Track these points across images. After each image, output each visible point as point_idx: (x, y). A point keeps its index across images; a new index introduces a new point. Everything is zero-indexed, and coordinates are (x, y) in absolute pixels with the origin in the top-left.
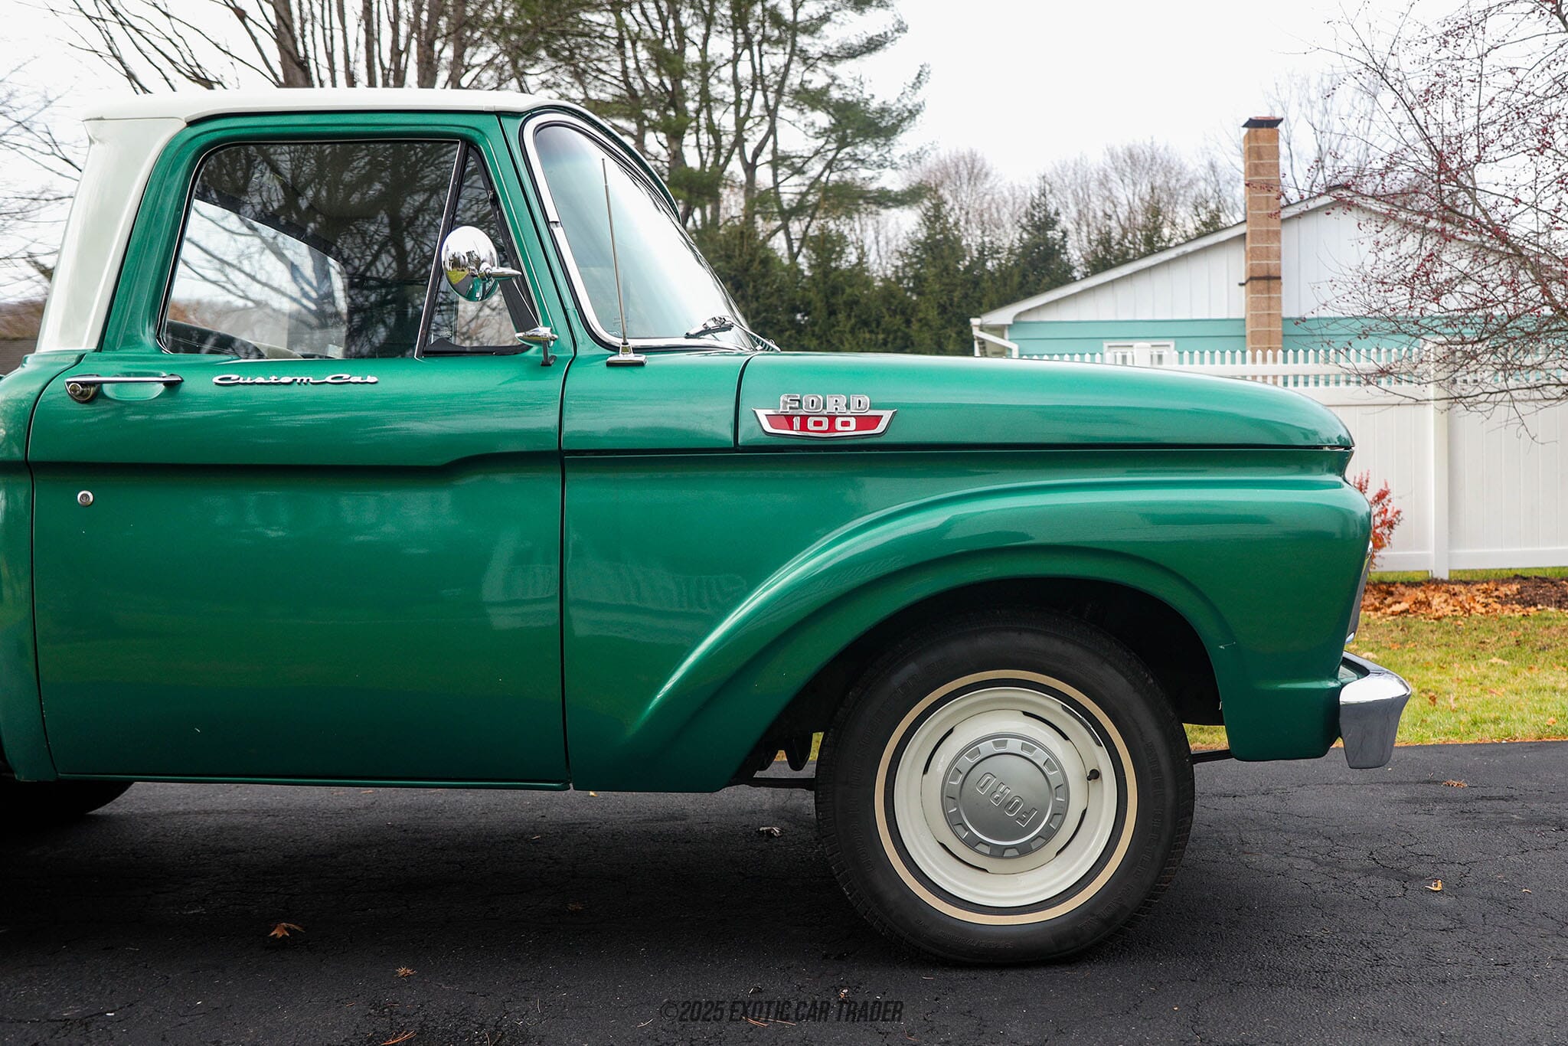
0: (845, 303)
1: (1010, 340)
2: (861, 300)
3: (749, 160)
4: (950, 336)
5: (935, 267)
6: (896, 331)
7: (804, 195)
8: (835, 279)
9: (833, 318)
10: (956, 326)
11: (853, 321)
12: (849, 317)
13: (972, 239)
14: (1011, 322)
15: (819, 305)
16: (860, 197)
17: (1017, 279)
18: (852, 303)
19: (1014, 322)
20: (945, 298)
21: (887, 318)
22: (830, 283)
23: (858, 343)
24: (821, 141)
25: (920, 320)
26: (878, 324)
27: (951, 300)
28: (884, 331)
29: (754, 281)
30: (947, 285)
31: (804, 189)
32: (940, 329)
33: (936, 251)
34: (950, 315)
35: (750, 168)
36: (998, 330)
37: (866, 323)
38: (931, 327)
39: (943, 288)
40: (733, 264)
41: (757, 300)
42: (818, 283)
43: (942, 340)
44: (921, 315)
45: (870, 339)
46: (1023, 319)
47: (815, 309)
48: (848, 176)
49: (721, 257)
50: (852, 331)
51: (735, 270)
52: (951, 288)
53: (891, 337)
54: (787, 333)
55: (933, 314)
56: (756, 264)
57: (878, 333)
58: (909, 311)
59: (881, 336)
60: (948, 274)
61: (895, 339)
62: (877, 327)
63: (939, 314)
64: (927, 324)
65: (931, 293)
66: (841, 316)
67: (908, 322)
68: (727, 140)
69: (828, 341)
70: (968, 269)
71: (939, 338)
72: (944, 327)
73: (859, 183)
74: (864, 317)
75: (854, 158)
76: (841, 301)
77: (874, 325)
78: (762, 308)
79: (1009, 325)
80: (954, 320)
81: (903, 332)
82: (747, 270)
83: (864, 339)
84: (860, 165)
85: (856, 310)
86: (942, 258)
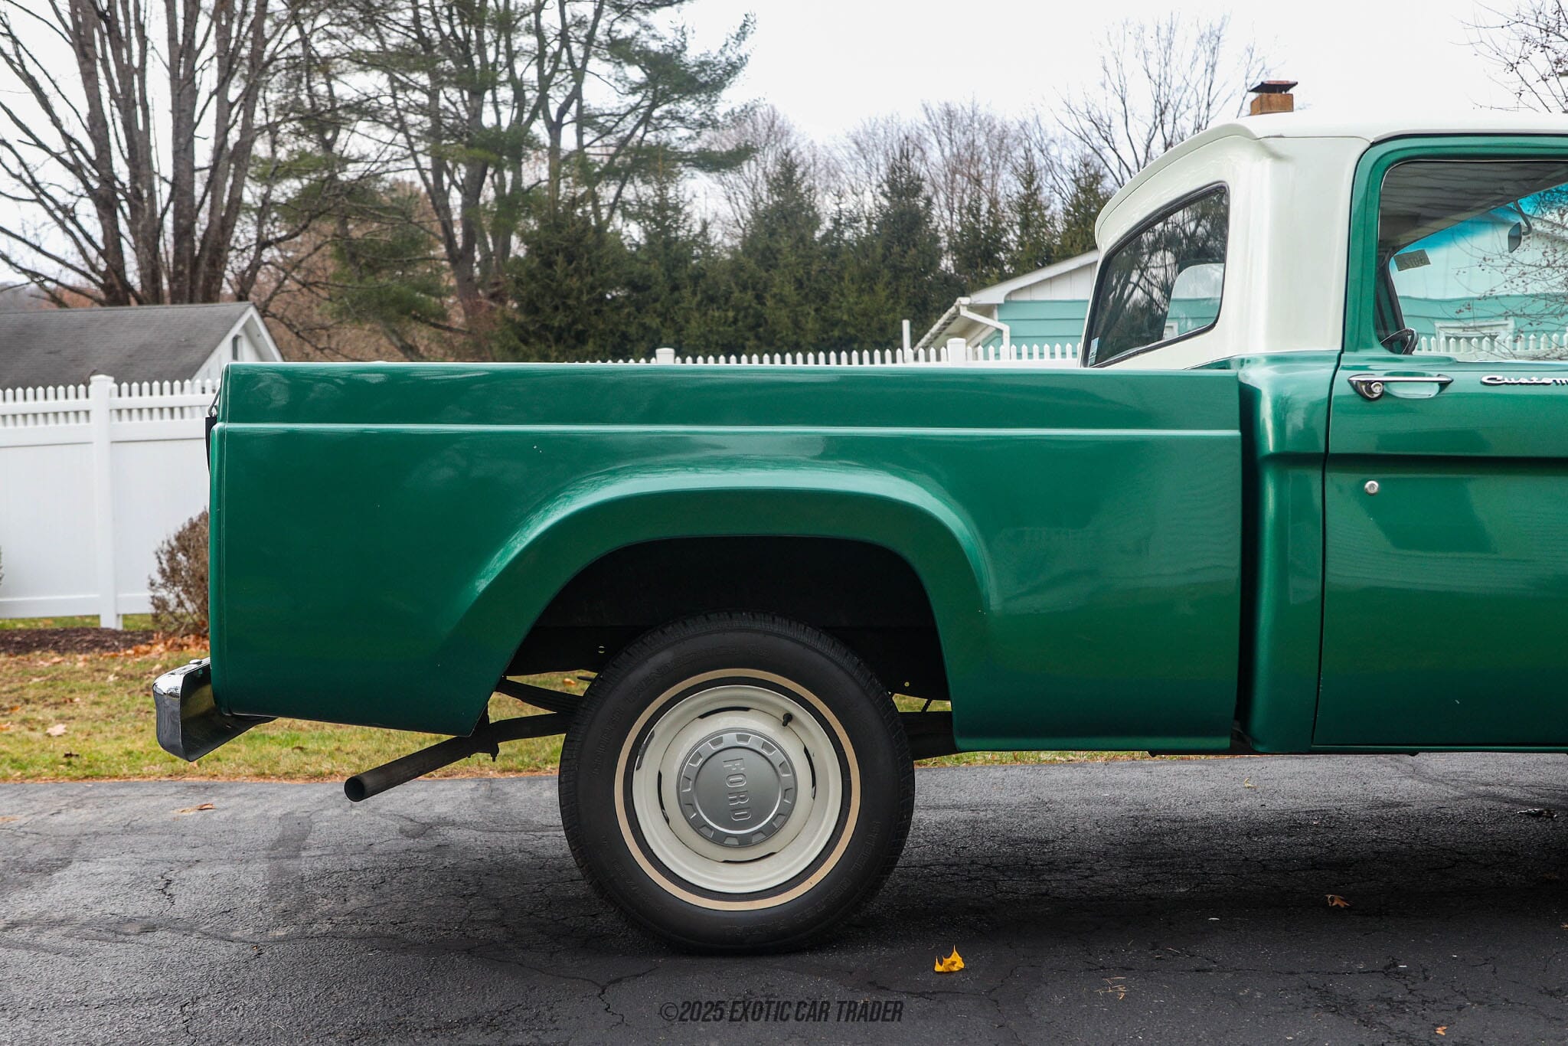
0: (690, 277)
1: (999, 320)
2: (708, 274)
3: (554, 118)
4: (809, 314)
5: (789, 237)
6: (746, 309)
7: (612, 157)
8: (677, 250)
9: (676, 294)
10: (814, 302)
11: (699, 297)
12: (694, 293)
13: (827, 206)
14: (1002, 301)
15: (661, 278)
16: (679, 160)
17: (880, 251)
18: (698, 277)
19: (1006, 301)
20: (801, 271)
21: (737, 294)
22: (672, 255)
23: (705, 322)
24: (638, 97)
25: (774, 296)
26: (727, 300)
27: (808, 273)
28: (733, 307)
29: (588, 253)
30: (803, 257)
31: (612, 150)
32: (797, 306)
33: (790, 219)
34: (807, 290)
35: (555, 128)
36: (987, 310)
37: (712, 300)
38: (786, 304)
39: (799, 260)
40: (564, 233)
41: (592, 274)
42: (659, 255)
43: (800, 318)
44: (775, 290)
45: (720, 317)
46: (1013, 298)
47: (656, 283)
48: (664, 136)
49: (549, 226)
50: (698, 309)
51: (567, 241)
52: (808, 260)
53: (742, 314)
54: (626, 311)
55: (789, 290)
56: (590, 234)
57: (727, 310)
58: (760, 286)
59: (731, 314)
60: (805, 245)
61: (746, 317)
62: (726, 304)
63: (796, 289)
64: (782, 300)
65: (786, 266)
66: (686, 293)
67: (759, 298)
68: (531, 95)
69: (672, 319)
70: (826, 238)
71: (796, 315)
72: (800, 304)
73: (675, 143)
74: (710, 293)
75: (674, 116)
76: (684, 276)
77: (722, 301)
78: (597, 283)
79: (999, 305)
80: (812, 296)
81: (755, 309)
82: (579, 240)
83: (713, 316)
84: (678, 124)
85: (702, 284)
86: (797, 227)
